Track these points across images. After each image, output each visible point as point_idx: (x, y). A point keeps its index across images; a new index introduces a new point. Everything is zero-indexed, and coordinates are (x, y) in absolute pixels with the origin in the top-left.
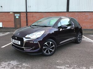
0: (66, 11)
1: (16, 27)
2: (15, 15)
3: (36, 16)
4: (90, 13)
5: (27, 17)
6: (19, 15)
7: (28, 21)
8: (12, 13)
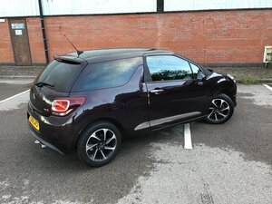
0: (155, 11)
1: (18, 60)
2: (13, 25)
3: (70, 29)
4: (228, 13)
5: (44, 31)
6: (21, 26)
7: (49, 42)
8: (3, 20)
